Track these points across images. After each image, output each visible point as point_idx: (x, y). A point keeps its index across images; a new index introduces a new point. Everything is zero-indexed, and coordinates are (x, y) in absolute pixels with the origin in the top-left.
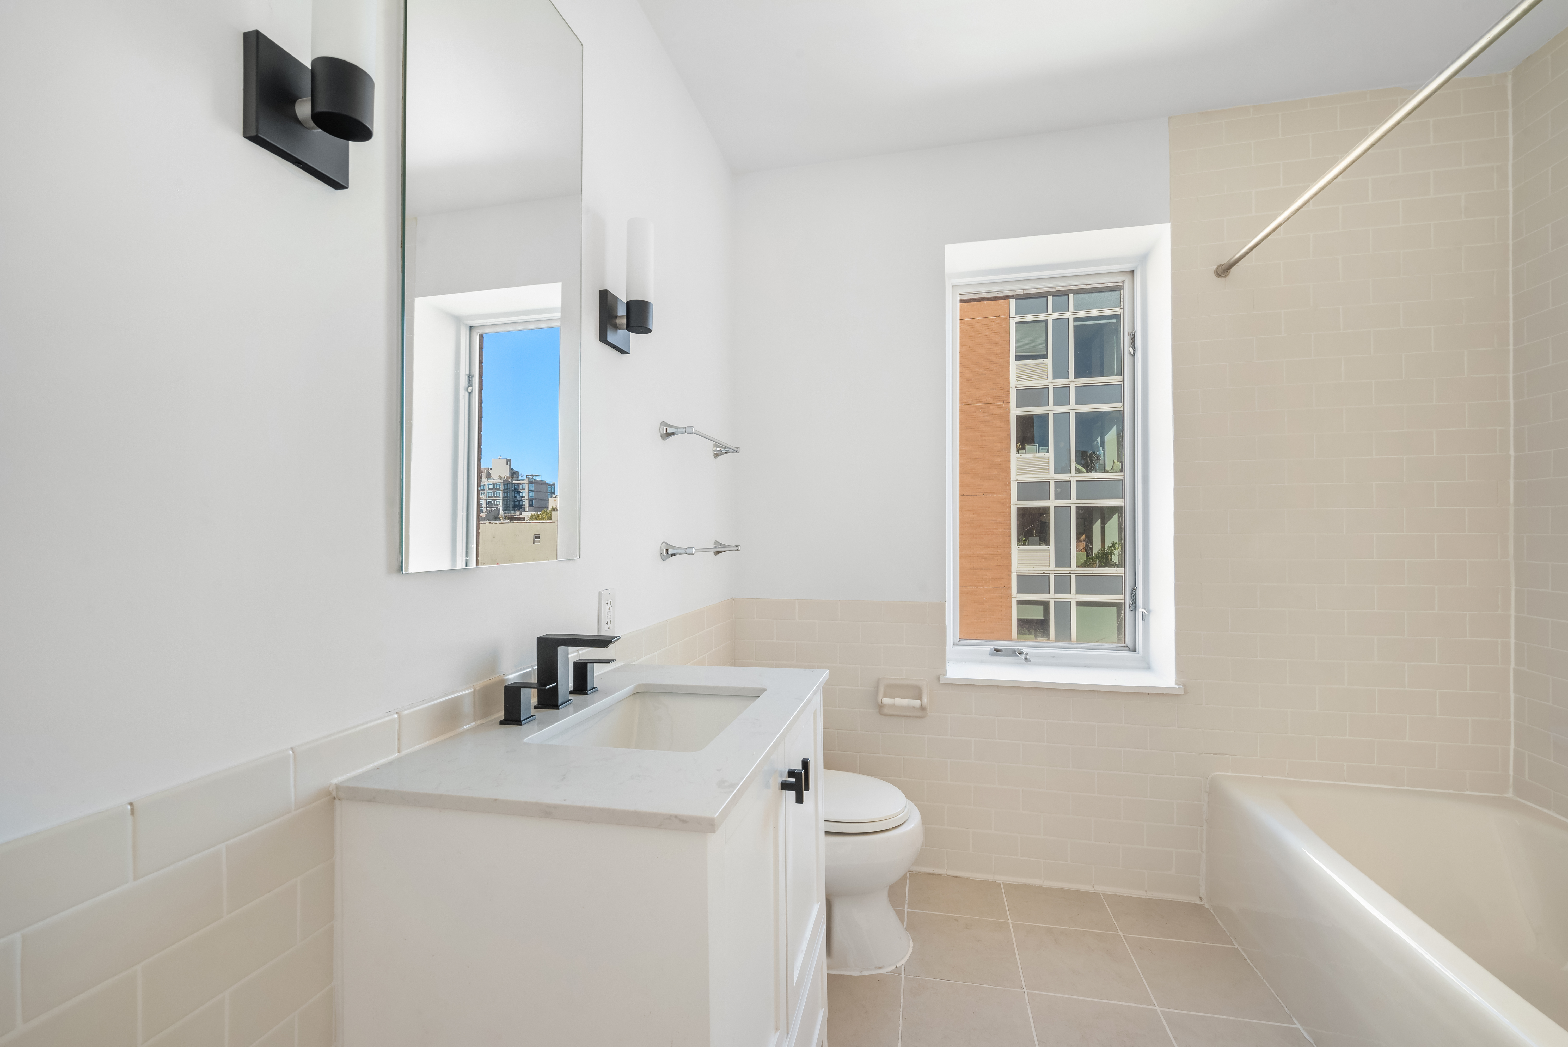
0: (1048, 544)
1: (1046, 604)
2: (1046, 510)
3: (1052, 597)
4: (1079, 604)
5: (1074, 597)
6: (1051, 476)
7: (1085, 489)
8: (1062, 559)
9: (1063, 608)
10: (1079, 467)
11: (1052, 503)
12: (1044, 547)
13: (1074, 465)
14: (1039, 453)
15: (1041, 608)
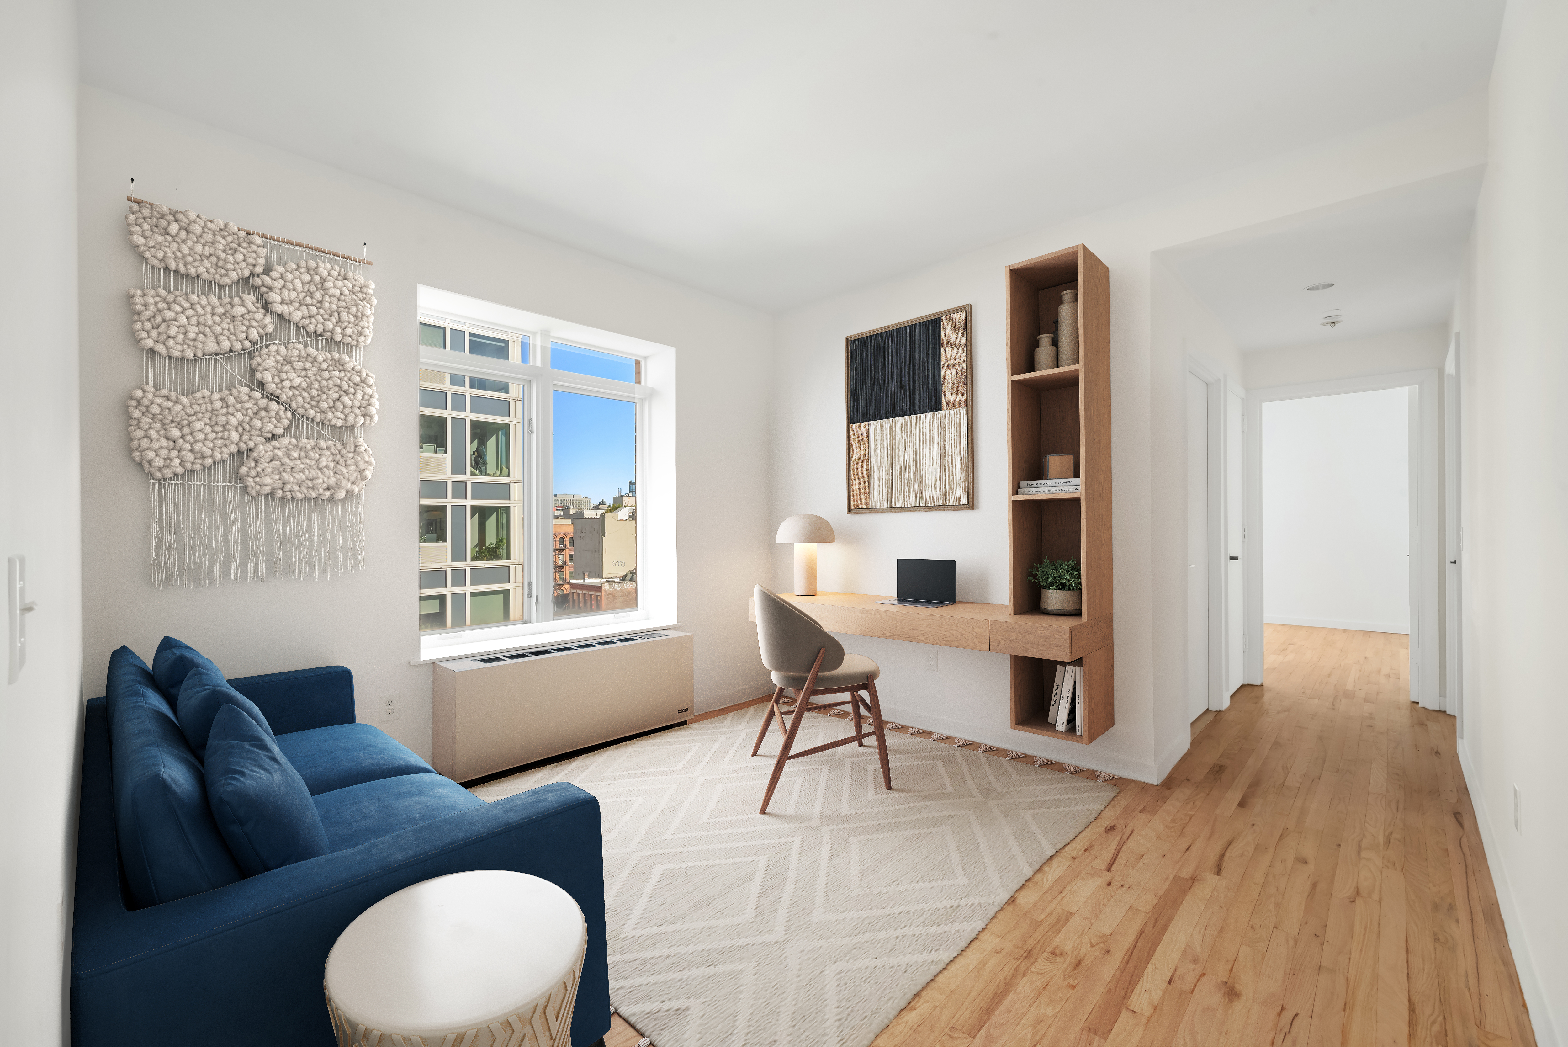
0: (445, 540)
1: (442, 599)
2: (443, 508)
3: (448, 591)
4: (473, 594)
5: (469, 589)
6: (449, 477)
7: (479, 490)
8: (458, 554)
9: (459, 599)
10: (473, 470)
11: (449, 502)
12: (441, 544)
13: (469, 469)
14: (436, 453)
15: (437, 602)
